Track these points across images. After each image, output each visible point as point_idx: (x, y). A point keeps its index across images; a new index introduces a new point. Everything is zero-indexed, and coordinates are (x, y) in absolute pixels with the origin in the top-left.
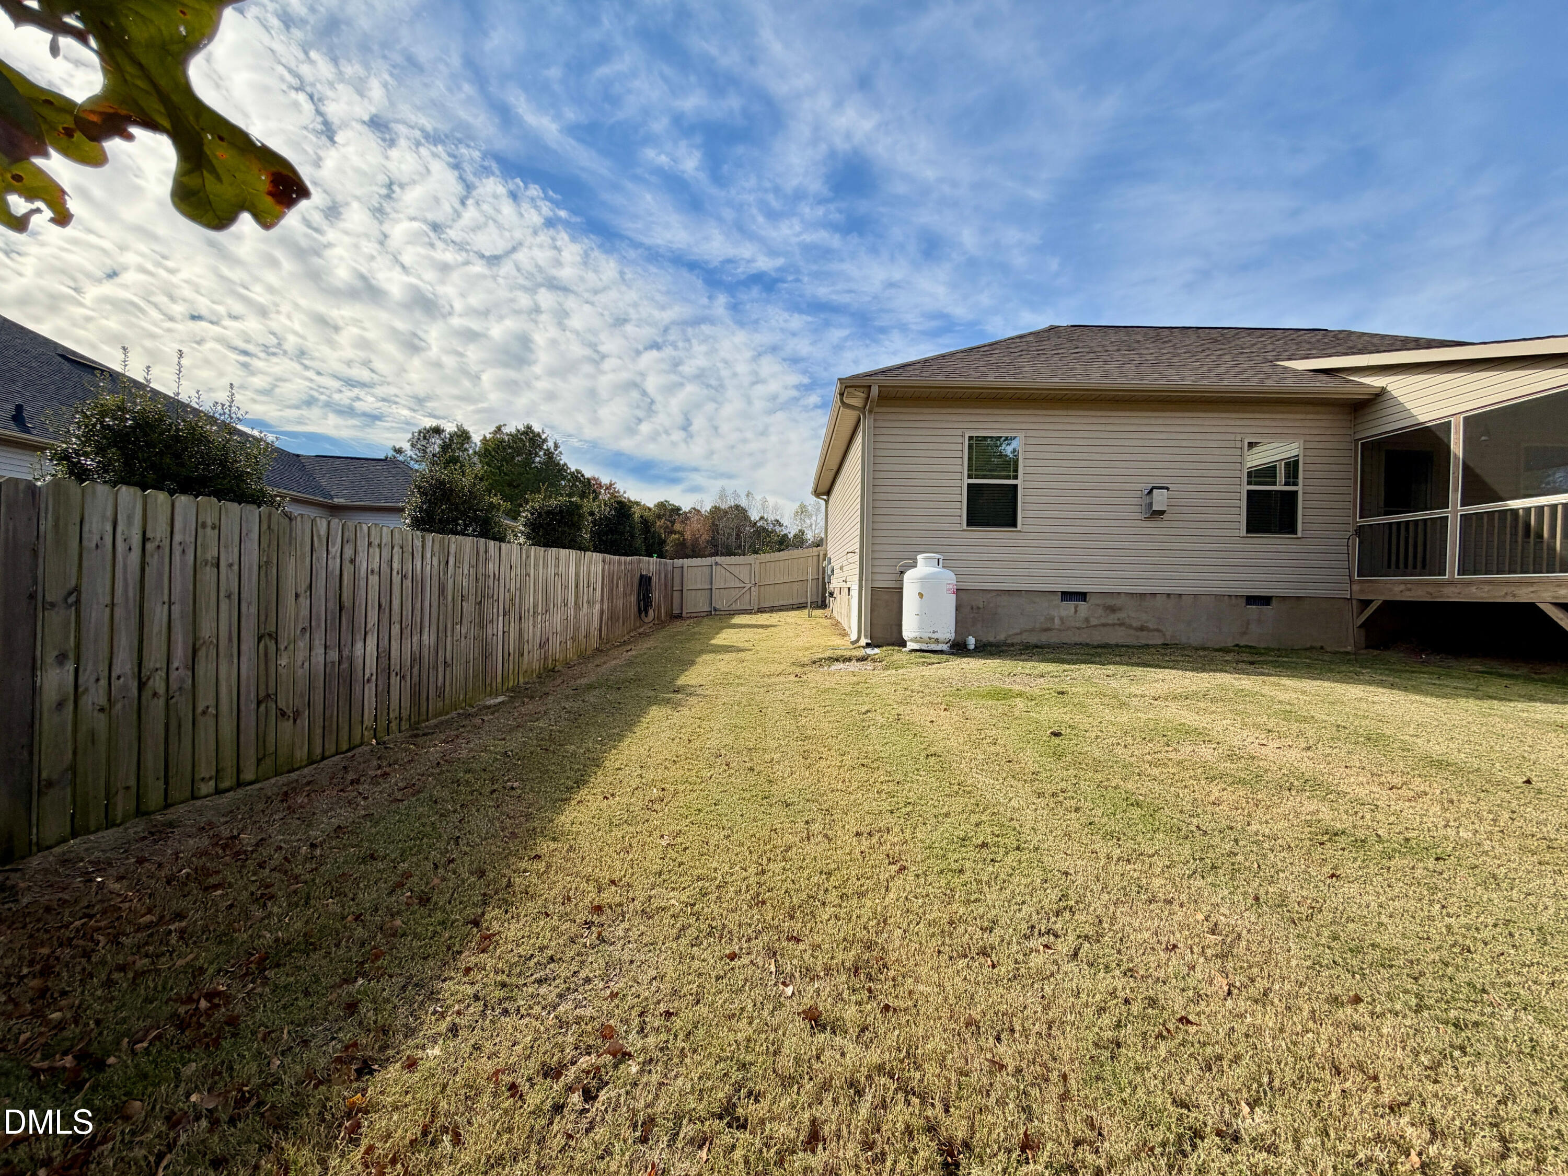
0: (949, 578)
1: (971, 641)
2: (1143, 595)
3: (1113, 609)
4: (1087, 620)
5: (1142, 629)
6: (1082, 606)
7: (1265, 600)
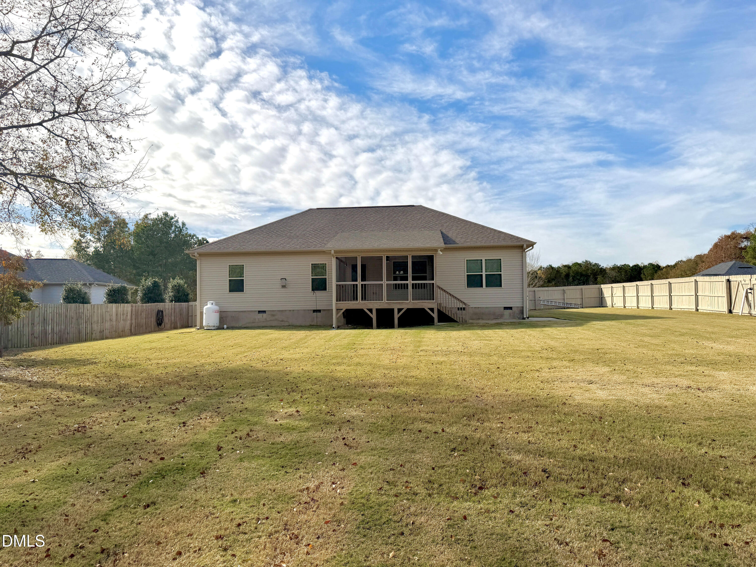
0: (217, 308)
1: (225, 326)
2: (282, 311)
3: (273, 315)
4: (266, 319)
5: (282, 321)
6: (264, 315)
7: (319, 311)
